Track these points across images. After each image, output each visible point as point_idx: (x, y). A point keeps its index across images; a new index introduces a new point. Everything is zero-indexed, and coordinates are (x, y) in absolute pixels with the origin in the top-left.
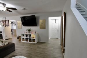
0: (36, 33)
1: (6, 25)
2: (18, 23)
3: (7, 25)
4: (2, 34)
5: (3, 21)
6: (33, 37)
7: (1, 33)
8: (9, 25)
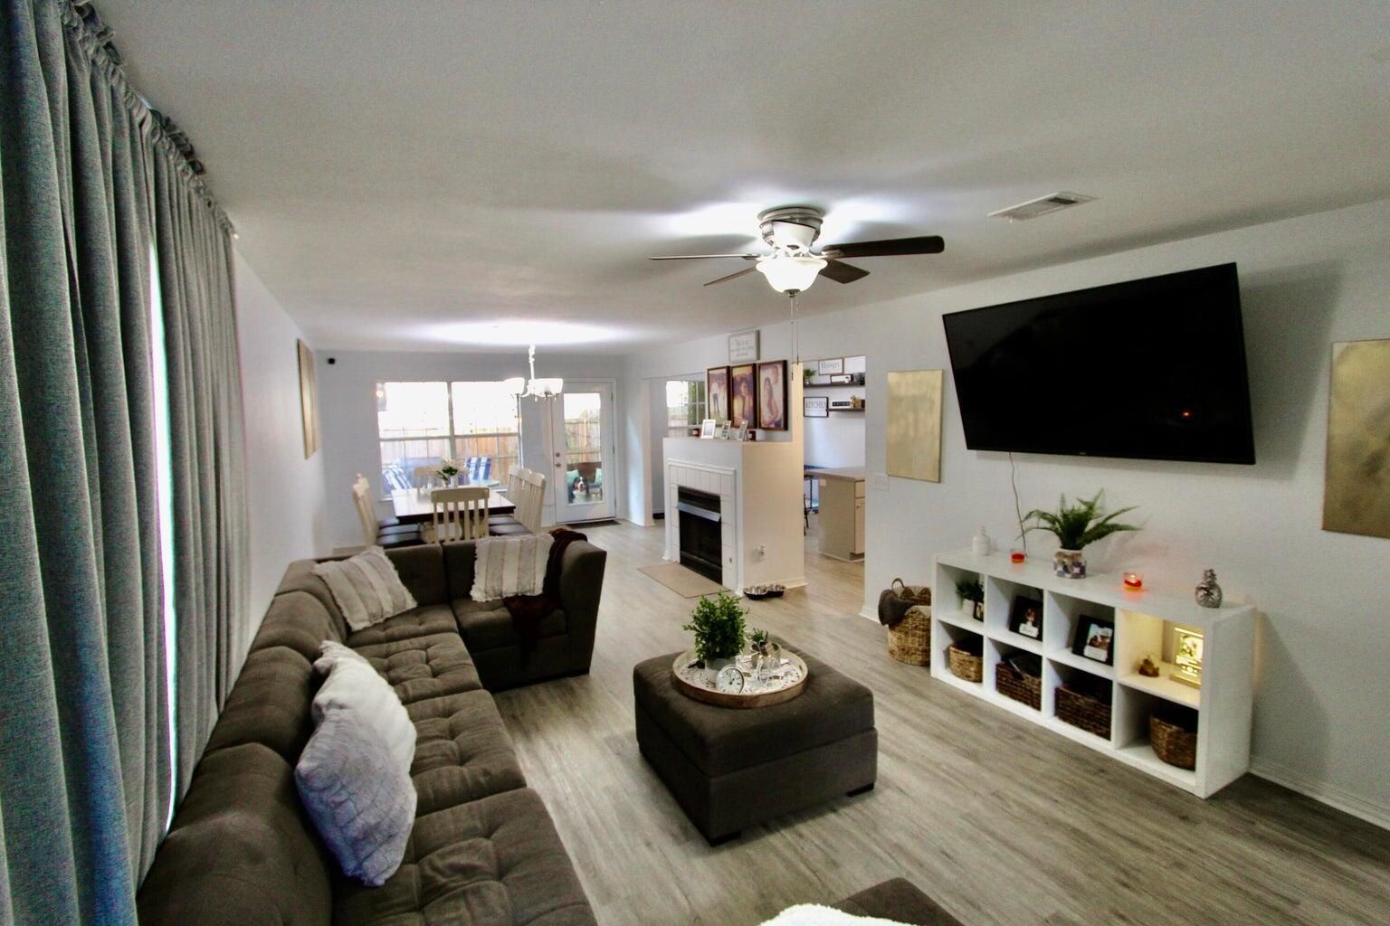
0: (1210, 592)
1: (756, 422)
2: (896, 400)
3: (766, 416)
4: (717, 527)
5: (729, 369)
6: (1146, 669)
7: (714, 517)
8: (785, 425)
